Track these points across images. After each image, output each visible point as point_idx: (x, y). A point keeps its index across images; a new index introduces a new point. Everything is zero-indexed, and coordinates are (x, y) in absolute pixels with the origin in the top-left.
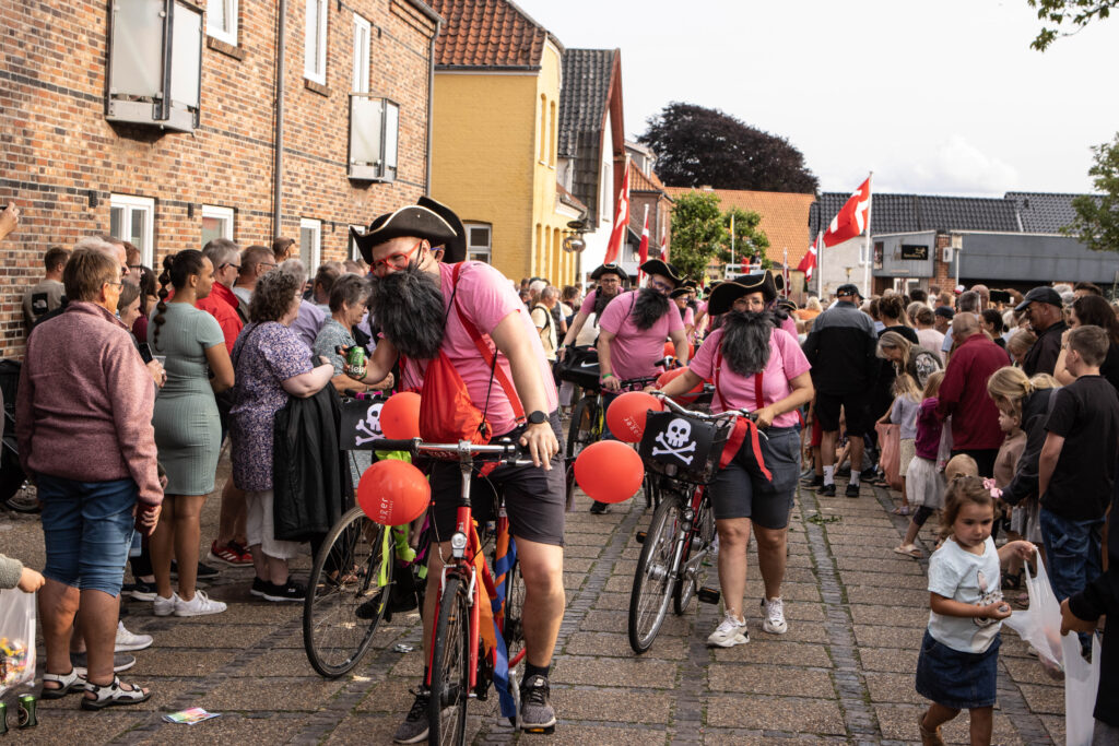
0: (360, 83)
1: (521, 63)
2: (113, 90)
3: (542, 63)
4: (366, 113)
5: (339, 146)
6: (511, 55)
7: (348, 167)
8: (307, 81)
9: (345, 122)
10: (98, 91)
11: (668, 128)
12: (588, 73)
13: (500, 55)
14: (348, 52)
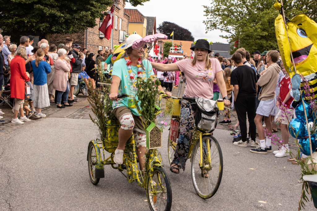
0: (120, 29)
1: (141, 22)
2: (100, 34)
3: (144, 22)
4: (122, 33)
5: (118, 38)
6: (139, 21)
7: (119, 40)
8: (115, 29)
9: (118, 34)
10: (98, 34)
11: (163, 27)
12: (150, 21)
13: (137, 20)
14: (119, 24)
